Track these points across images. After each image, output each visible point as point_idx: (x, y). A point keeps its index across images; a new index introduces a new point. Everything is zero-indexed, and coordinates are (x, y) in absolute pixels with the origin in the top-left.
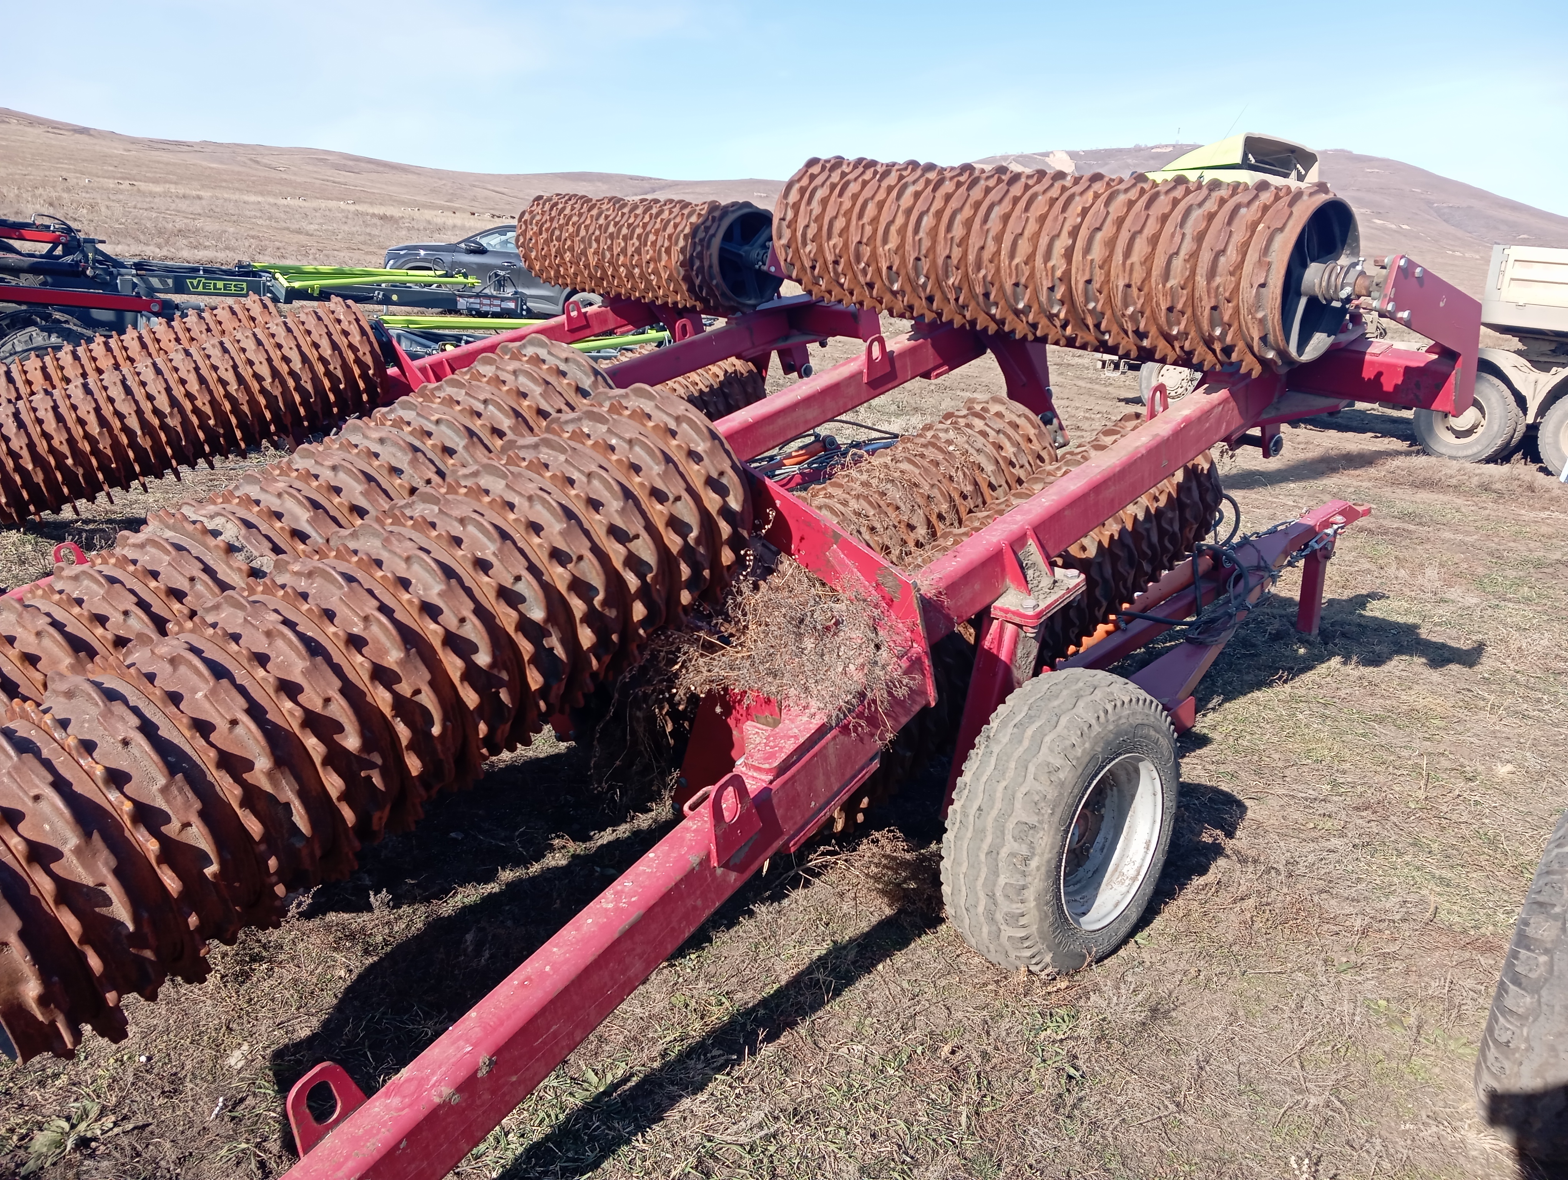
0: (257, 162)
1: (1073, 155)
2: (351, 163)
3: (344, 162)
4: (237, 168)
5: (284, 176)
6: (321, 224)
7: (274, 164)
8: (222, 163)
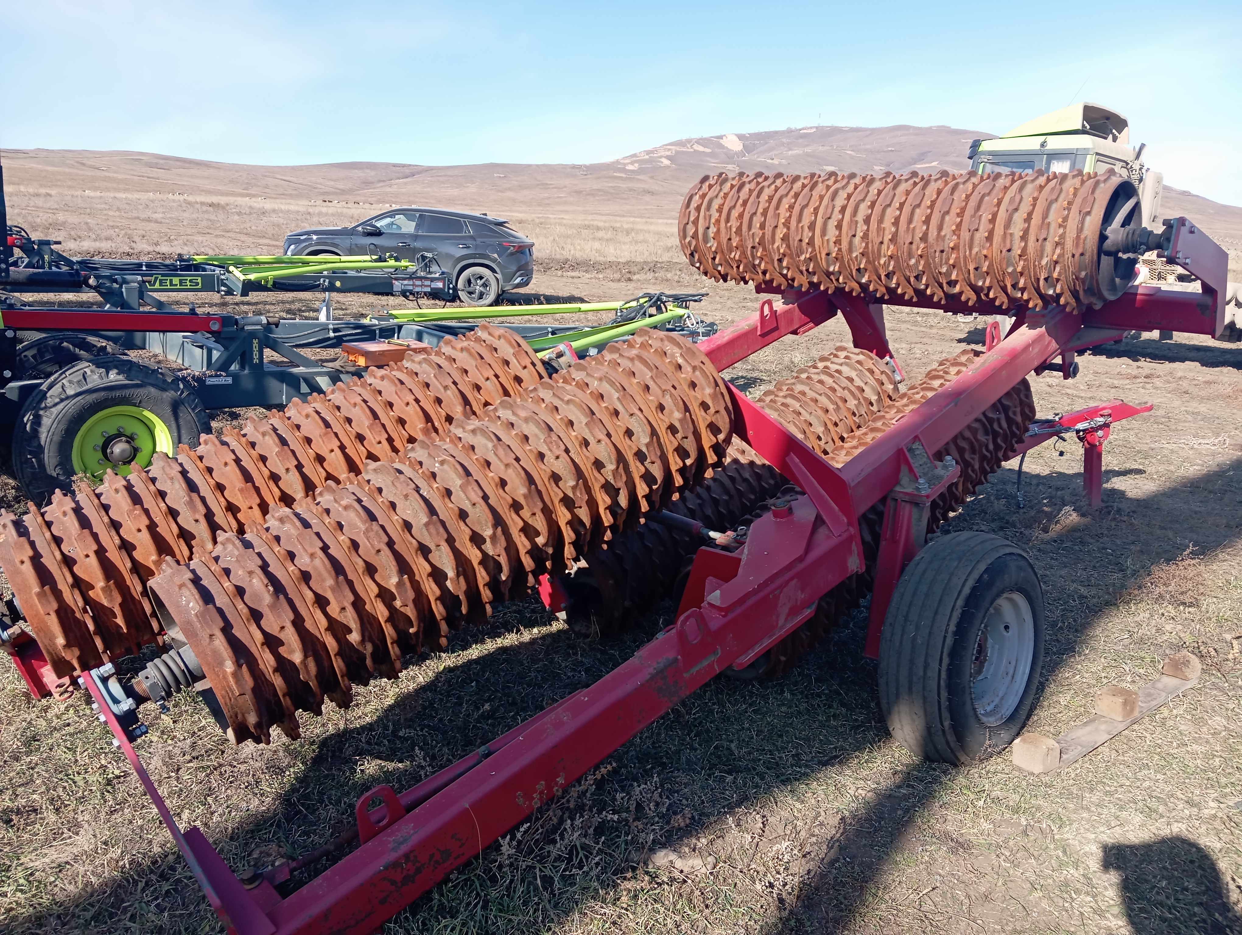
0: (83, 164)
1: (741, 137)
2: (161, 161)
3: (155, 161)
4: (67, 170)
5: (107, 174)
6: (164, 213)
7: (97, 165)
8: (53, 166)
